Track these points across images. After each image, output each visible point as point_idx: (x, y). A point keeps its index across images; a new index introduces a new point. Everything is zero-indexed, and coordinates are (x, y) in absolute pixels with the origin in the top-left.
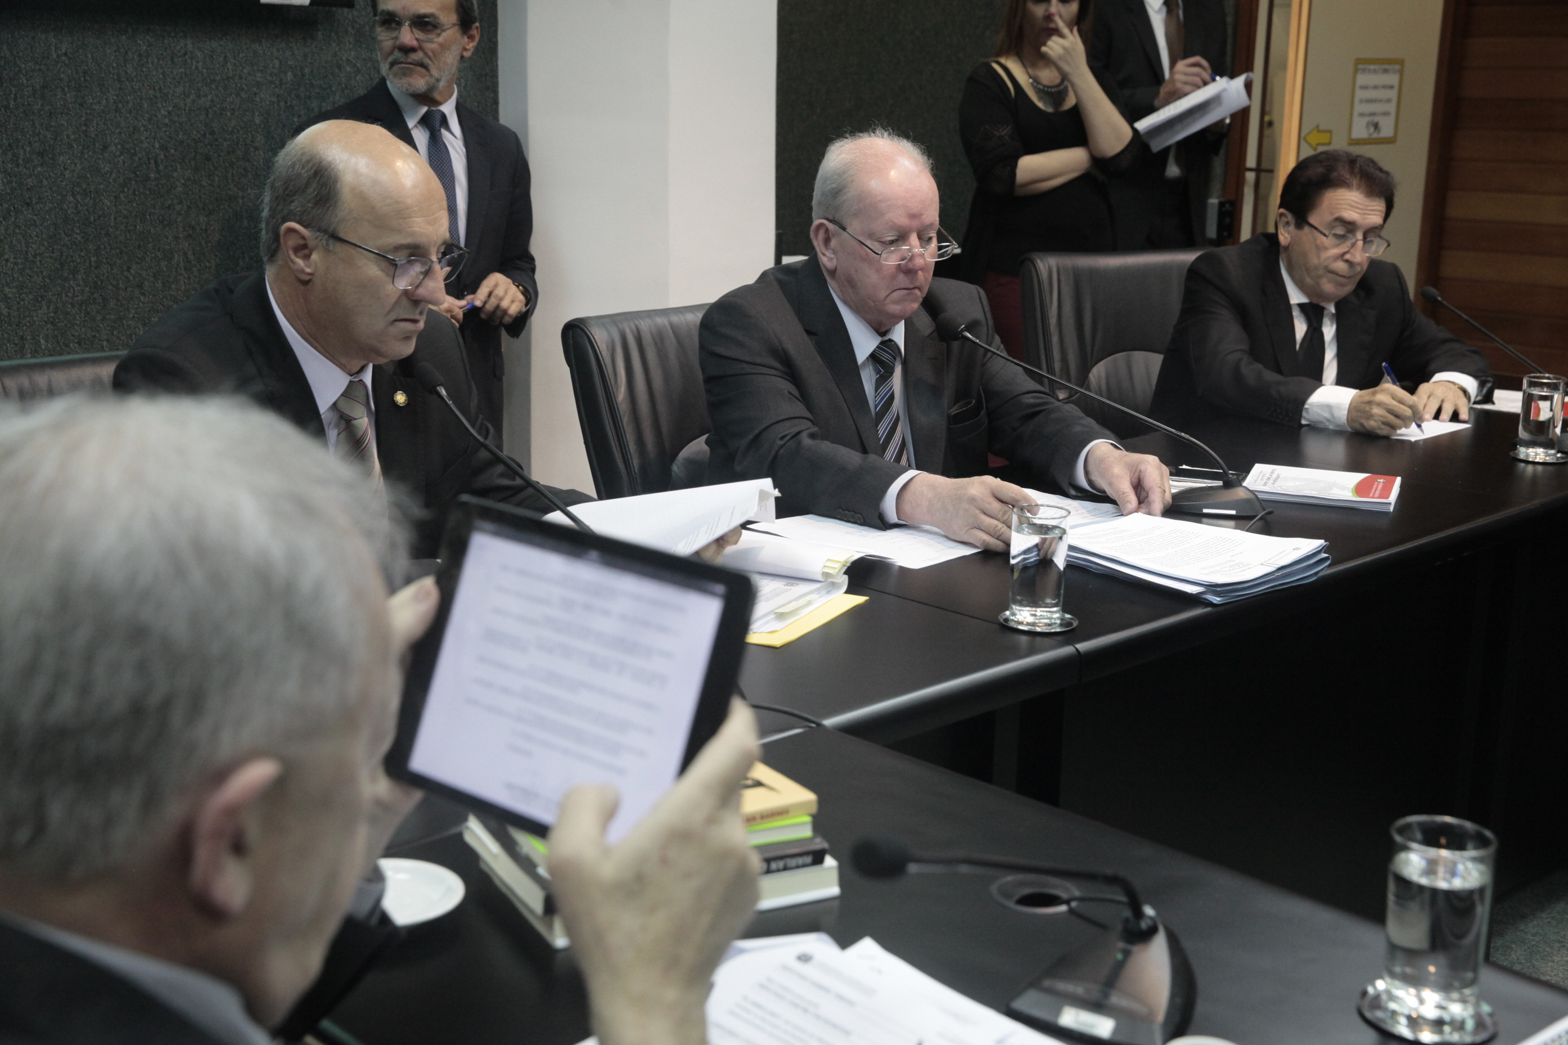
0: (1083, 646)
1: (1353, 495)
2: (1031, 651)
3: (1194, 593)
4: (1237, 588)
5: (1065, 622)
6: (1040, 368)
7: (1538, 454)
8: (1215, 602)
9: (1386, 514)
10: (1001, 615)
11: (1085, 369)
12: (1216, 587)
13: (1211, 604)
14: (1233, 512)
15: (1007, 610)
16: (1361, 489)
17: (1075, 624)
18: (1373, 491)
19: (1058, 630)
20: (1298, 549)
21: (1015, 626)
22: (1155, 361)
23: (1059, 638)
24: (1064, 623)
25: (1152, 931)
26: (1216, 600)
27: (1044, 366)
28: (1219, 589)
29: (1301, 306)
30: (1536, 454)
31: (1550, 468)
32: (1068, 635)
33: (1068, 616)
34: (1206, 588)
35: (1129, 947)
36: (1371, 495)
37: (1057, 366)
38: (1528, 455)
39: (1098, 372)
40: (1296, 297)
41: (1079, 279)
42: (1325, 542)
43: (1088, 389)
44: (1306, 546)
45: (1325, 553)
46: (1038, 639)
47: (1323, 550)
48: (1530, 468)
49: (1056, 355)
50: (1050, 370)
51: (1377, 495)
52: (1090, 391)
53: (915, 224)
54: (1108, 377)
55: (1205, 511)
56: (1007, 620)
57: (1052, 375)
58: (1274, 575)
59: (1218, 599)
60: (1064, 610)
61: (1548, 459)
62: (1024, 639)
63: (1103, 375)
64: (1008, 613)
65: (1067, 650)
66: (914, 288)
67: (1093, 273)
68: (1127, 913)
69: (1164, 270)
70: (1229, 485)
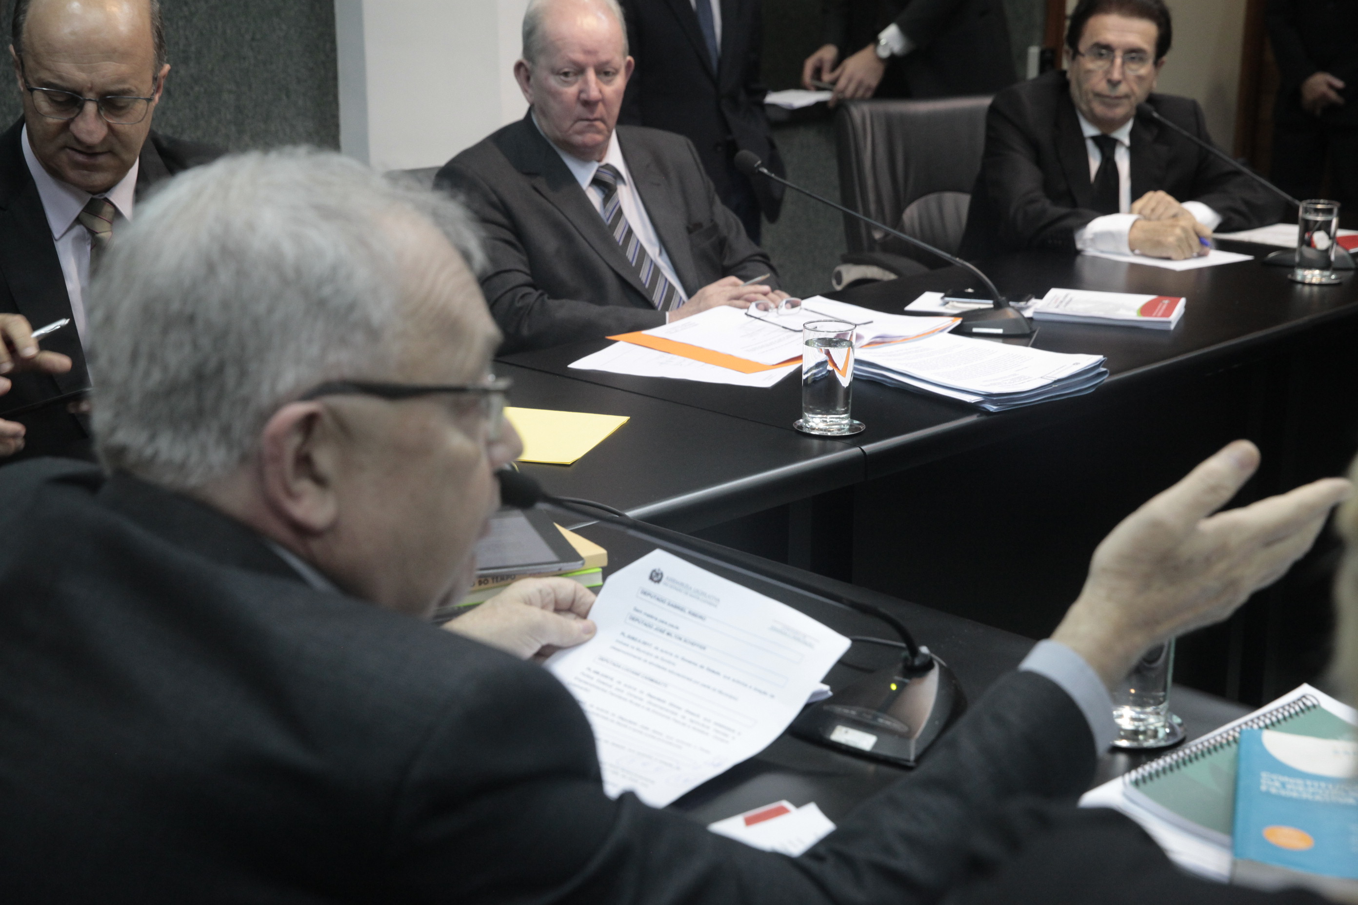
0: (868, 448)
1: (1138, 315)
2: (823, 452)
3: (973, 402)
4: (1014, 398)
5: (854, 427)
6: (857, 211)
7: (1314, 276)
8: (991, 410)
9: (1166, 332)
10: (796, 422)
11: (899, 210)
12: (992, 397)
13: (988, 413)
14: (1000, 331)
15: (801, 418)
16: (1146, 310)
17: (863, 428)
18: (1157, 310)
19: (847, 434)
20: (1077, 364)
21: (808, 432)
22: (964, 200)
23: (848, 441)
24: (852, 427)
25: (927, 667)
26: (992, 408)
27: (860, 208)
28: (995, 398)
29: (1094, 139)
30: (1313, 276)
31: (1325, 289)
32: (855, 439)
33: (856, 422)
34: (985, 398)
35: (907, 681)
36: (1154, 314)
37: (872, 207)
38: (1304, 277)
39: (911, 213)
40: (1089, 130)
41: (890, 124)
42: (1104, 357)
43: (902, 230)
44: (1084, 361)
45: (1104, 367)
46: (828, 442)
47: (1102, 365)
48: (1307, 289)
49: (871, 196)
50: (867, 213)
51: (1160, 313)
52: (904, 232)
53: (591, 60)
54: (920, 218)
55: (975, 330)
56: (801, 427)
57: (867, 217)
58: (1051, 386)
59: (995, 407)
60: (853, 417)
61: (1324, 281)
62: (816, 442)
63: (916, 215)
64: (801, 420)
65: (855, 451)
66: (596, 120)
67: (906, 120)
68: (905, 654)
69: (971, 114)
70: (998, 306)
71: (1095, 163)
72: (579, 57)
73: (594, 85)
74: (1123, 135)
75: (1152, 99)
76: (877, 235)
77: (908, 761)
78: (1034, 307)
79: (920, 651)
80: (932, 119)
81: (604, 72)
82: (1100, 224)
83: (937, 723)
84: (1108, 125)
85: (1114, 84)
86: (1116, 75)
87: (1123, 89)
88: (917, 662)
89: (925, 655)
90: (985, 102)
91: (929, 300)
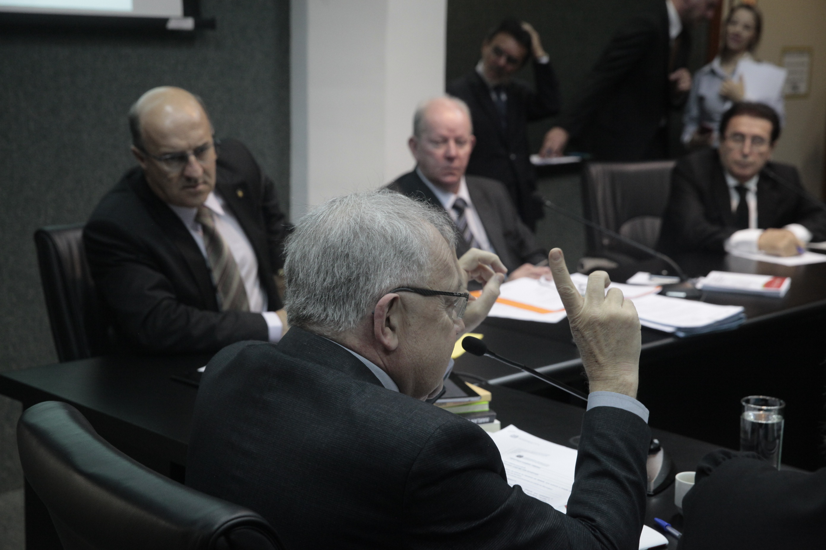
1: (763, 288)
3: (670, 331)
4: (693, 330)
9: (779, 298)
11: (618, 226)
12: (682, 329)
13: (679, 338)
14: (685, 295)
16: (768, 285)
18: (773, 285)
20: (728, 311)
22: (657, 222)
25: (657, 449)
26: (681, 335)
28: (684, 330)
29: (735, 187)
34: (676, 329)
36: (772, 288)
37: (603, 224)
40: (732, 182)
41: (613, 177)
42: (744, 308)
44: (733, 310)
47: (743, 313)
49: (602, 218)
51: (775, 287)
53: (452, 134)
54: (631, 232)
55: (670, 294)
59: (683, 335)
63: (628, 230)
66: (454, 169)
67: (621, 173)
70: (682, 281)
71: (735, 202)
72: (445, 132)
73: (453, 149)
74: (752, 185)
75: (769, 165)
76: (606, 241)
77: (650, 492)
78: (702, 283)
79: (654, 442)
80: (638, 175)
81: (459, 142)
82: (739, 236)
83: (663, 475)
84: (743, 179)
85: (745, 156)
86: (747, 150)
87: (751, 159)
88: (652, 447)
89: (656, 444)
90: (669, 165)
91: (641, 277)
